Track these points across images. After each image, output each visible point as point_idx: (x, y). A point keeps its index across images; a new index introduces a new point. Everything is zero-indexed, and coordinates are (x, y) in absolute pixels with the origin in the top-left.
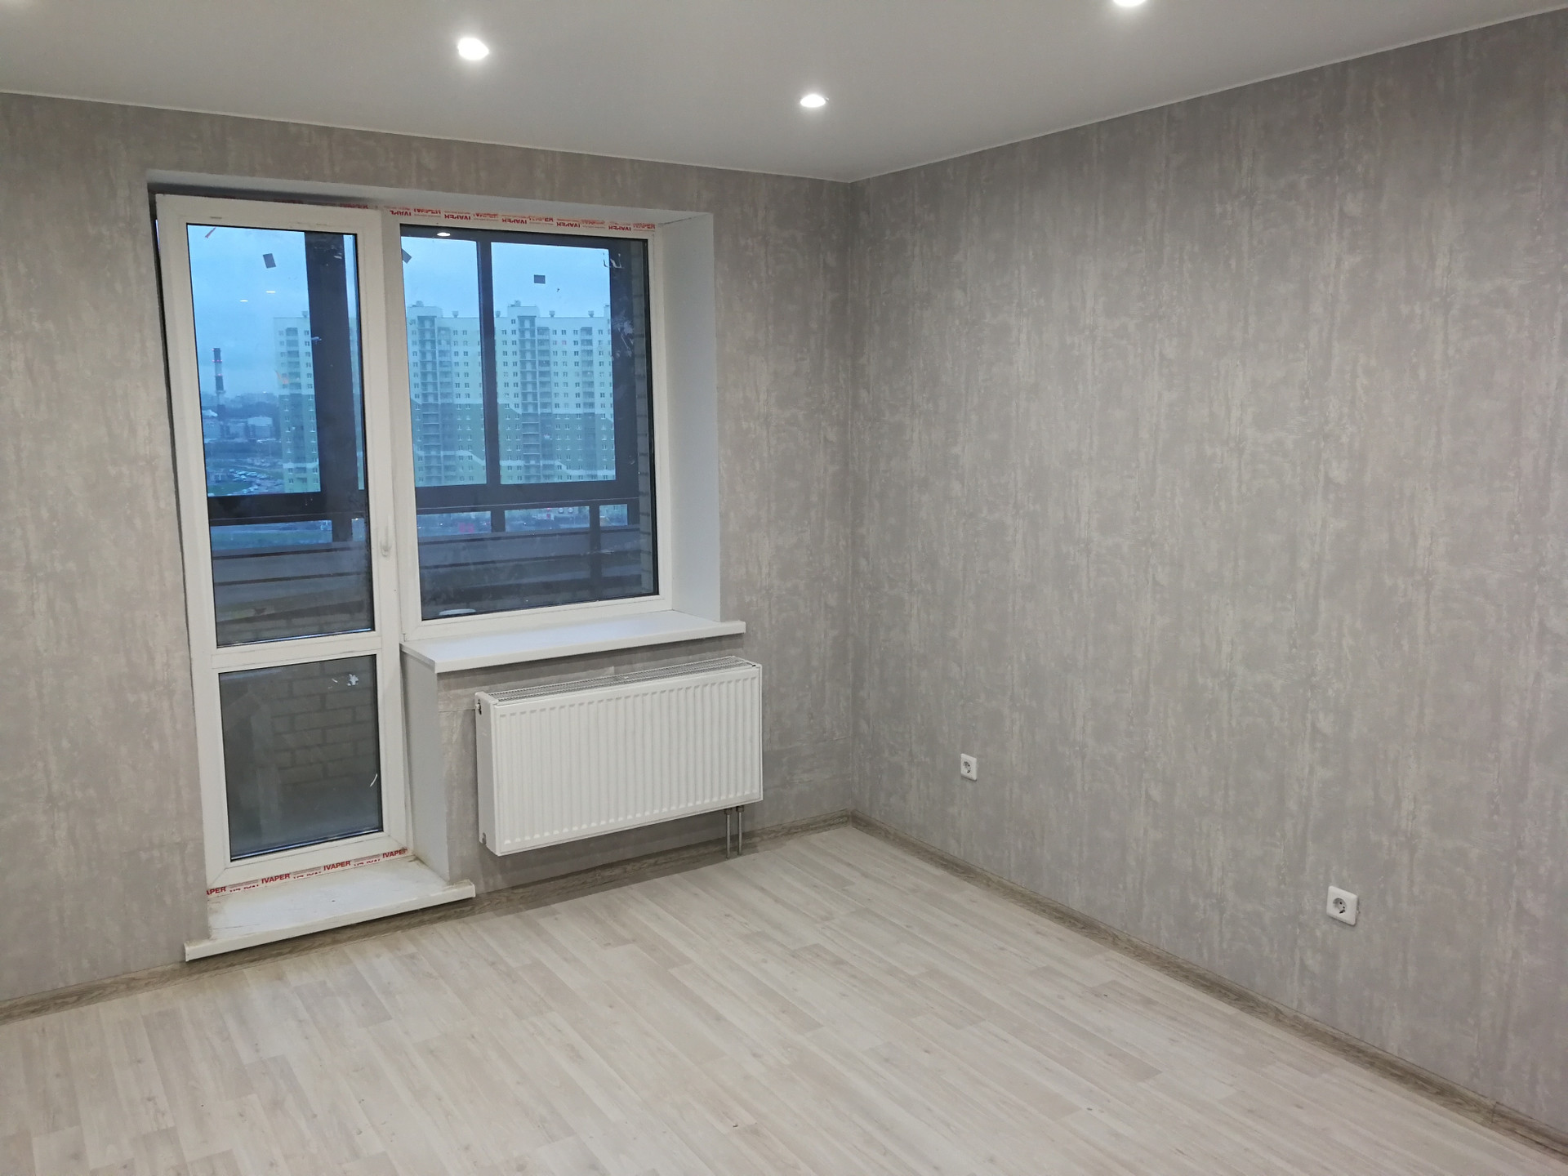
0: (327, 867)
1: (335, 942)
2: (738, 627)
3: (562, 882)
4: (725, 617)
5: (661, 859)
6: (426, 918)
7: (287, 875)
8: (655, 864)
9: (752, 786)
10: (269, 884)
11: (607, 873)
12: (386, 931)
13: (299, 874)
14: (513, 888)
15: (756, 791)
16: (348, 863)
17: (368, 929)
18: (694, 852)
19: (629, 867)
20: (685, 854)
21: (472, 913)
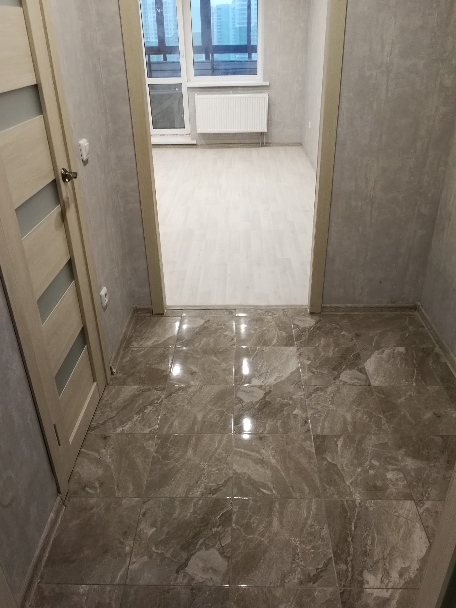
0: (173, 135)
1: (166, 147)
2: (267, 83)
3: (218, 145)
4: (264, 81)
5: (244, 145)
6: (186, 146)
7: (165, 135)
8: (242, 146)
9: (264, 128)
10: (161, 136)
11: (230, 145)
12: (177, 148)
13: (167, 135)
14: (207, 144)
15: (265, 129)
16: (178, 135)
17: (173, 146)
18: (253, 145)
19: (235, 145)
20: (251, 145)
21: (196, 148)
